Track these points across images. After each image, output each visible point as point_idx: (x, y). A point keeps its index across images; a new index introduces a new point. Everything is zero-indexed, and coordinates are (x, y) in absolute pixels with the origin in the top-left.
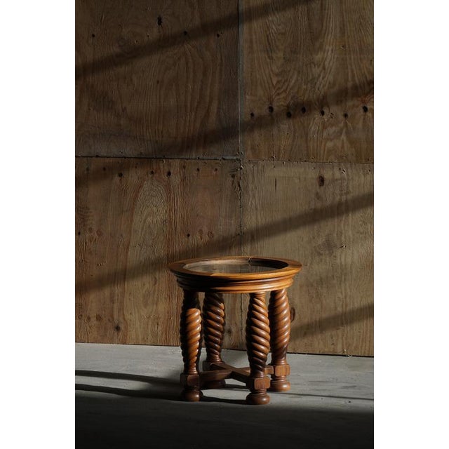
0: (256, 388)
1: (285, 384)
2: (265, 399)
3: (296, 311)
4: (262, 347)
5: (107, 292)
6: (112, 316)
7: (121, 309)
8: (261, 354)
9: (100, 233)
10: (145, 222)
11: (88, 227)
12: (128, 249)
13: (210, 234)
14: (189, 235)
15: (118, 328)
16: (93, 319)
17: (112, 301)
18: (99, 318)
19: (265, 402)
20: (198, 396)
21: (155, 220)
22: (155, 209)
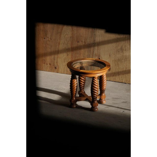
0: (93, 106)
1: (104, 101)
2: (96, 110)
3: (111, 68)
4: (96, 94)
5: (53, 57)
6: (54, 64)
7: (57, 62)
8: (96, 96)
9: (51, 39)
10: (65, 36)
11: (47, 37)
12: (59, 44)
13: (85, 42)
14: (78, 42)
15: (56, 68)
16: (48, 64)
17: (54, 60)
18: (50, 64)
19: (96, 111)
20: (75, 106)
21: (68, 36)
22: (68, 33)
